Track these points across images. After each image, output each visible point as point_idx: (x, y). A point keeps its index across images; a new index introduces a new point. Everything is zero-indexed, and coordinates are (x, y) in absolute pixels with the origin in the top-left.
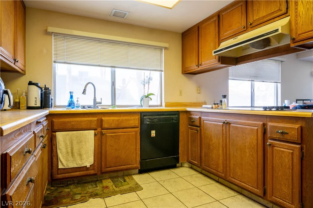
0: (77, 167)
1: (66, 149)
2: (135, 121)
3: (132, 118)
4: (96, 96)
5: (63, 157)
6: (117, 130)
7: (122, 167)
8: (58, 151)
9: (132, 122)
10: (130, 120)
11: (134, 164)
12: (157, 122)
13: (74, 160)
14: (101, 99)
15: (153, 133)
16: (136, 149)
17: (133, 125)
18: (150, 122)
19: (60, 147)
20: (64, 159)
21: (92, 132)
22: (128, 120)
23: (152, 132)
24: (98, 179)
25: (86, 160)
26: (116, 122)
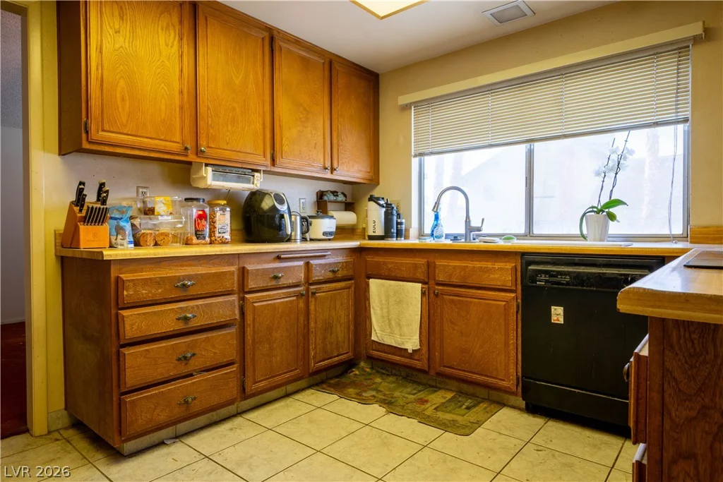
0: (395, 345)
1: (382, 309)
2: (504, 273)
3: (497, 265)
4: (470, 215)
5: (378, 322)
6: (463, 290)
7: (475, 376)
8: (372, 310)
9: (496, 276)
10: (491, 269)
11: (504, 380)
12: (568, 284)
13: (392, 333)
14: (483, 220)
15: (558, 314)
16: (506, 344)
17: (498, 284)
18: (547, 281)
19: (374, 305)
20: (378, 325)
21: (419, 286)
22: (487, 270)
23: (553, 310)
24: (438, 385)
25: (409, 339)
26: (461, 272)
